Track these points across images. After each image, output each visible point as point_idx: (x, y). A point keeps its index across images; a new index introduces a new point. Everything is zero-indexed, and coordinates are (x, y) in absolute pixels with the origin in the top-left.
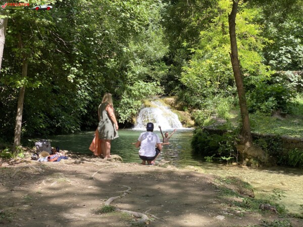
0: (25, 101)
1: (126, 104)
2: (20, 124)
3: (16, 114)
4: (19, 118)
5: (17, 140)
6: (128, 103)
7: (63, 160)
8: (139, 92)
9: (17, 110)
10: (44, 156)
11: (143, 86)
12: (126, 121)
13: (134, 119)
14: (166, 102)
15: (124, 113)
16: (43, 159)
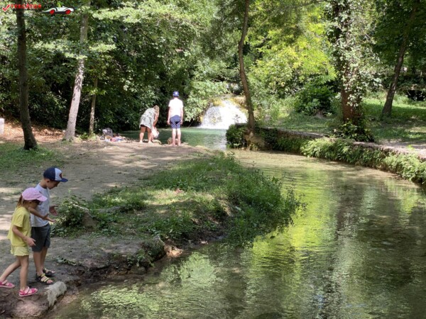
0: (96, 102)
1: (192, 103)
2: (93, 117)
3: (90, 112)
4: (93, 113)
5: (91, 128)
6: (195, 102)
7: (119, 141)
8: (205, 91)
9: (91, 108)
10: (108, 138)
11: (210, 86)
12: (192, 119)
13: (201, 118)
14: (236, 101)
15: (191, 112)
16: (107, 140)
